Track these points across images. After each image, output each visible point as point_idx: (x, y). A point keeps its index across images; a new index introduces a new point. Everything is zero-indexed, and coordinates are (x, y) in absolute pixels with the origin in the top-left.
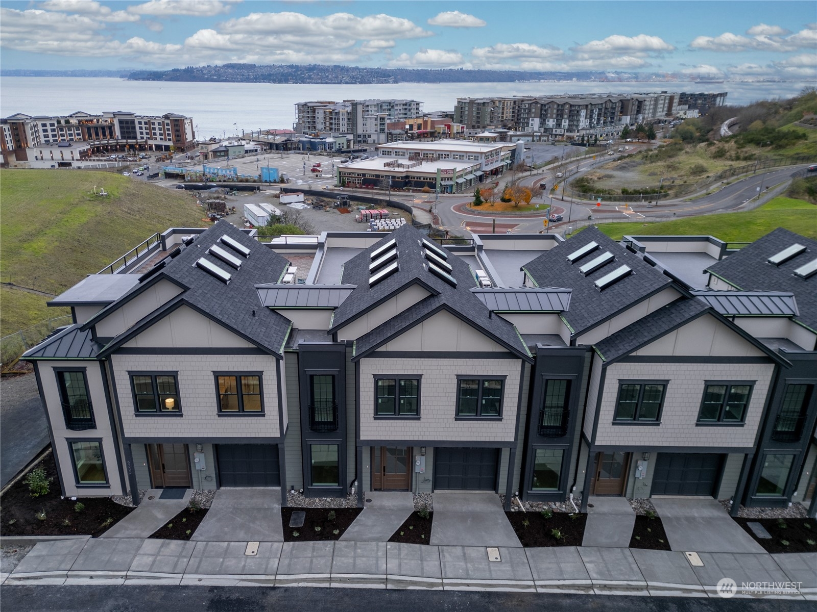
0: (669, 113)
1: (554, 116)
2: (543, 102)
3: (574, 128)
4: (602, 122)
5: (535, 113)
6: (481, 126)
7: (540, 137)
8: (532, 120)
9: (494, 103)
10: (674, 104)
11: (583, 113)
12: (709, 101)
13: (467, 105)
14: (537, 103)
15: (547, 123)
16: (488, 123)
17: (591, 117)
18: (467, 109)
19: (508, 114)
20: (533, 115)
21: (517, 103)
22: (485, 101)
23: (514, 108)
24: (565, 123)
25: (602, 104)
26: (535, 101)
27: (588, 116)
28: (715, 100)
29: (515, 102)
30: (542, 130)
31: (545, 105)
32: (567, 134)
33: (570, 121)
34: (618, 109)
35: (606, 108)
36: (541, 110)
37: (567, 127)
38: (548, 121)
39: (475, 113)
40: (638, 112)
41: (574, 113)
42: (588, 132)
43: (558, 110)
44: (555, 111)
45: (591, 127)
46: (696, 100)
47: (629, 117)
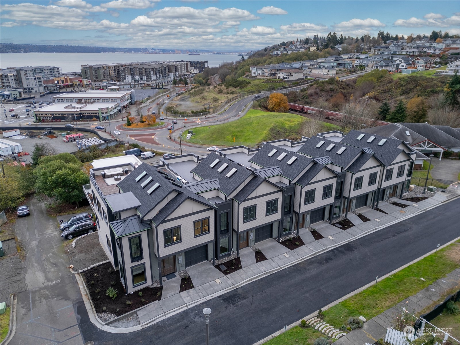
0: (187, 71)
1: (138, 74)
2: (130, 67)
3: (149, 80)
4: (161, 76)
5: (128, 73)
6: (99, 80)
7: (134, 85)
8: (127, 76)
9: (104, 68)
10: (189, 67)
11: (152, 72)
12: (202, 65)
13: (88, 69)
14: (128, 68)
15: (135, 78)
16: (103, 78)
17: (156, 74)
18: (88, 71)
19: (112, 73)
21: (116, 67)
22: (98, 67)
23: (115, 70)
24: (144, 78)
25: (159, 68)
26: (126, 67)
27: (155, 74)
28: (204, 64)
30: (134, 81)
31: (132, 69)
32: (146, 83)
33: (146, 76)
34: (167, 70)
35: (162, 70)
36: (131, 71)
37: (146, 79)
38: (136, 76)
39: (94, 73)
40: (176, 71)
41: (148, 72)
42: (156, 81)
43: (139, 71)
44: (138, 72)
45: (157, 79)
46: (196, 64)
47: (172, 74)
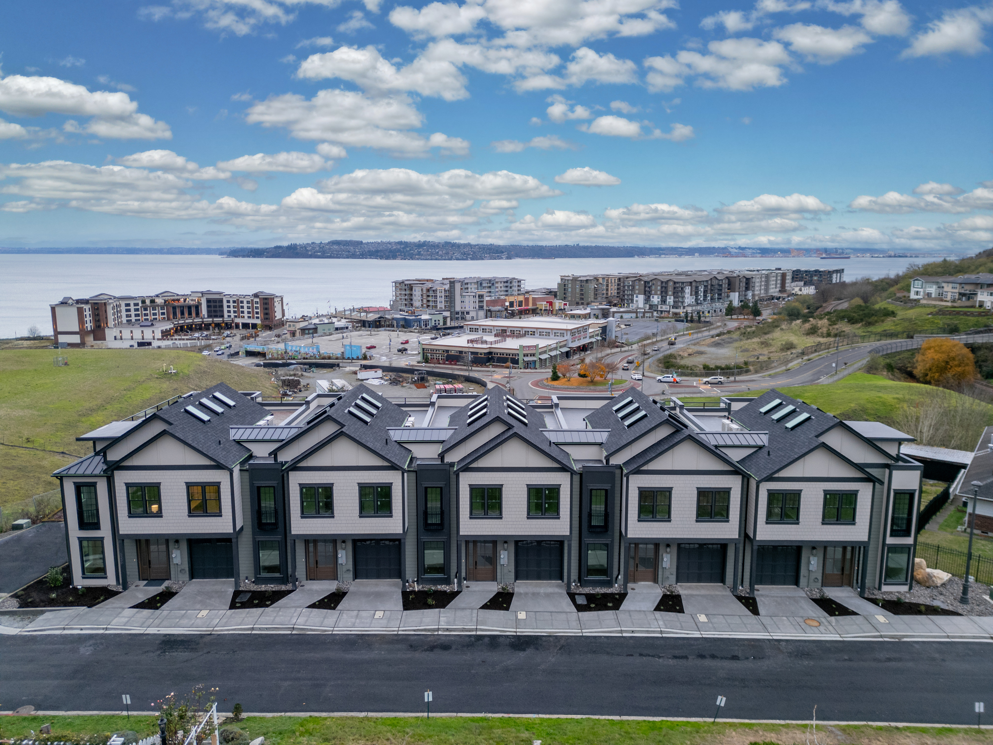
0: (783, 289)
1: (659, 292)
2: (646, 279)
3: (680, 304)
4: (709, 298)
5: (639, 290)
6: (585, 303)
7: (644, 313)
8: (637, 297)
9: (598, 280)
10: (787, 281)
11: (688, 290)
12: (826, 277)
13: (570, 282)
14: (640, 280)
15: (652, 299)
16: (593, 299)
17: (697, 294)
18: (570, 286)
19: (613, 290)
20: (637, 292)
21: (622, 280)
22: (588, 278)
23: (618, 285)
24: (670, 300)
25: (707, 281)
26: (638, 278)
27: (693, 293)
28: (831, 277)
29: (619, 279)
30: (648, 306)
31: (648, 282)
32: (673, 310)
33: (674, 297)
34: (725, 286)
35: (712, 285)
36: (645, 287)
37: (672, 303)
38: (653, 297)
39: (578, 290)
40: (747, 289)
41: (678, 290)
42: (694, 308)
43: (662, 287)
44: (659, 288)
45: (698, 304)
46: (812, 277)
47: (737, 294)
